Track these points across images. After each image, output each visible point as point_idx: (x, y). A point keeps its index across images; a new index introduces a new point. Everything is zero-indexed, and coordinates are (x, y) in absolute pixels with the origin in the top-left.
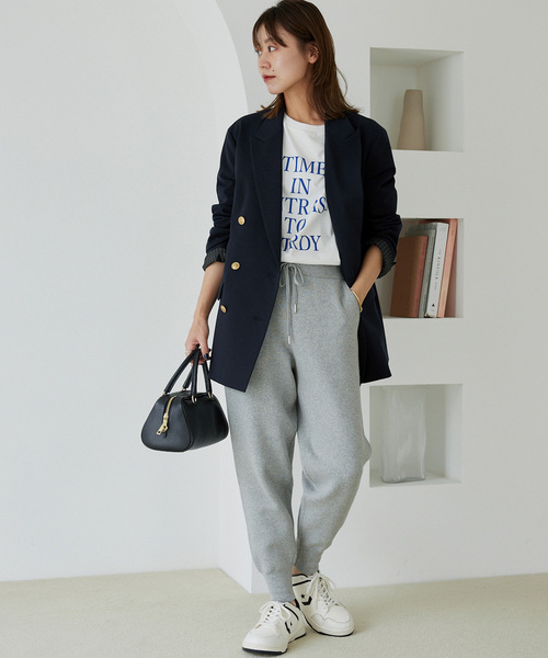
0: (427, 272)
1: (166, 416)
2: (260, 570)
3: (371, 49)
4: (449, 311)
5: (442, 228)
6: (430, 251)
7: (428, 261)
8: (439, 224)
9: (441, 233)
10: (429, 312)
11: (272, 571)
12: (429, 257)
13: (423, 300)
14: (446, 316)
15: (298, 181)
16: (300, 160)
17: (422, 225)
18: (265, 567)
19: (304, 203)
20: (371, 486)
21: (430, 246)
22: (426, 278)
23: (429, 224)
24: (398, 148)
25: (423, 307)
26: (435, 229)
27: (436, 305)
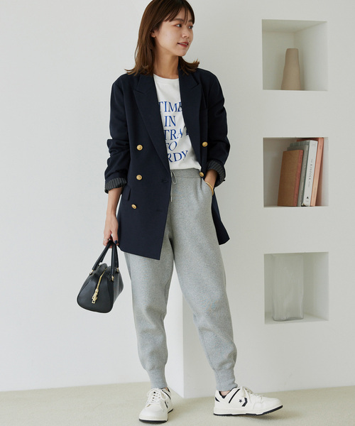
0: (303, 175)
1: (97, 290)
2: (144, 368)
3: (263, 21)
4: (318, 202)
5: (313, 144)
6: (305, 160)
7: (304, 167)
8: (311, 141)
9: (313, 147)
10: (305, 203)
11: (153, 368)
12: (304, 164)
13: (301, 194)
14: (316, 205)
15: (168, 118)
16: (168, 104)
17: (299, 143)
18: (148, 365)
19: (173, 132)
20: (266, 322)
21: (305, 157)
22: (303, 179)
23: (304, 142)
24: (282, 89)
25: (300, 200)
26: (309, 145)
27: (310, 198)
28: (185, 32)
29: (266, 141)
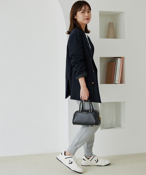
3: (99, 11)
4: (122, 82)
5: (119, 60)
6: (116, 66)
8: (118, 59)
10: (116, 82)
13: (114, 79)
14: (120, 83)
17: (114, 59)
22: (115, 73)
23: (116, 59)
24: (107, 38)
25: (114, 81)
26: (117, 60)
27: (118, 80)
28: (86, 14)
29: (101, 58)
